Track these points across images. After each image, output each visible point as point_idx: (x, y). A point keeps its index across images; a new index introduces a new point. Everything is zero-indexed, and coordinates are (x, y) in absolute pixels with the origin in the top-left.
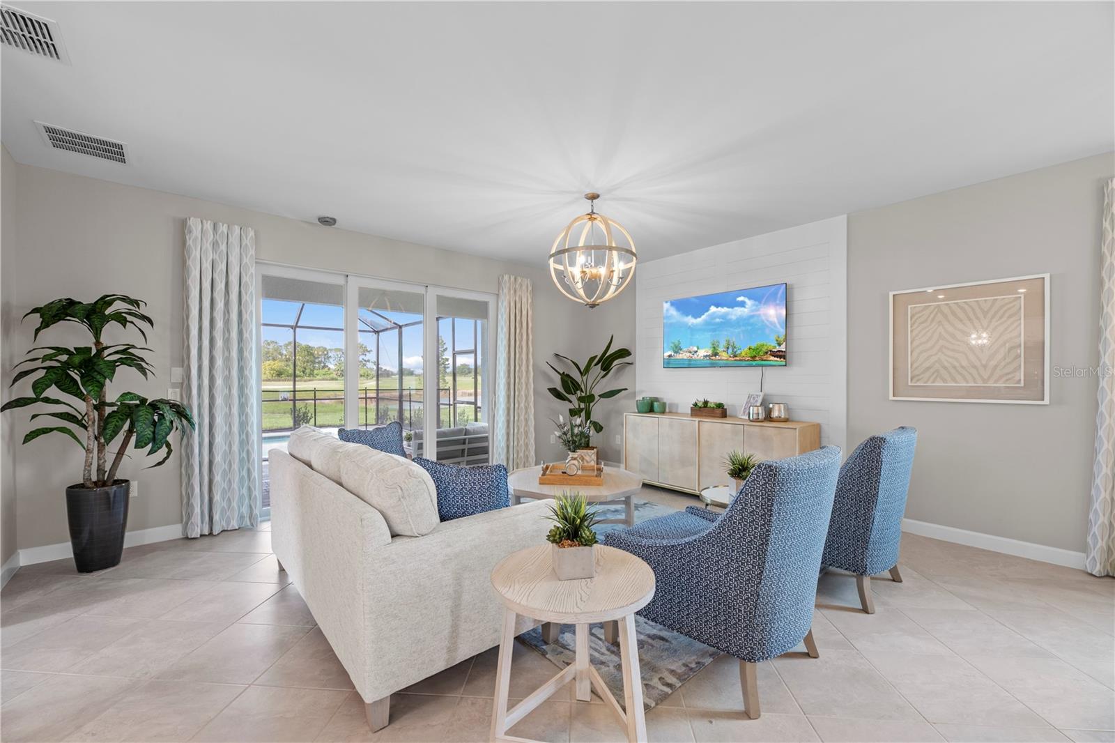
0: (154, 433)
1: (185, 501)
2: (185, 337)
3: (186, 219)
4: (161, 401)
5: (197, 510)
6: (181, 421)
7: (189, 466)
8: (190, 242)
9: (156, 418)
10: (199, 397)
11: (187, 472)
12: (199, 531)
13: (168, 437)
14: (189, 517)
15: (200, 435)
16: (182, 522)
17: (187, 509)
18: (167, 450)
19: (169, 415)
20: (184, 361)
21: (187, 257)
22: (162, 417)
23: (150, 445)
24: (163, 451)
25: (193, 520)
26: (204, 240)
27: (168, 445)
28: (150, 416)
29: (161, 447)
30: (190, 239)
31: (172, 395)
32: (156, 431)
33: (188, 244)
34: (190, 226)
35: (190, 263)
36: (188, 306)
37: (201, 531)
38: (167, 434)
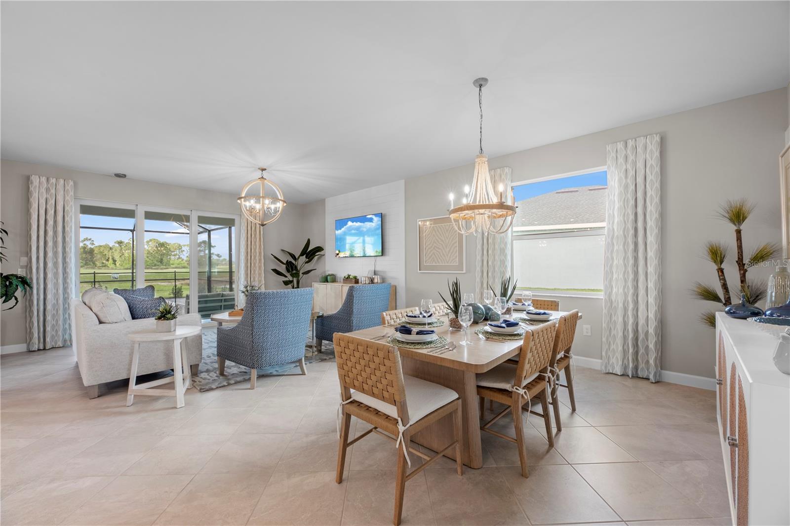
0: (6, 291)
1: (28, 330)
2: (29, 241)
3: (29, 176)
4: (12, 275)
5: (36, 335)
6: (24, 286)
7: (31, 311)
8: (32, 189)
9: (8, 284)
10: (38, 273)
11: (29, 314)
12: (37, 347)
13: (16, 293)
14: (31, 339)
15: (38, 294)
16: (26, 343)
17: (30, 335)
18: (16, 301)
19: (15, 282)
20: (28, 253)
21: (30, 197)
22: (11, 283)
23: (4, 297)
24: (13, 301)
25: (33, 341)
26: (41, 187)
27: (16, 299)
28: (4, 283)
29: (11, 299)
30: (32, 187)
31: (20, 272)
32: (8, 290)
33: (30, 190)
34: (32, 180)
35: (31, 200)
36: (30, 223)
37: (38, 347)
38: (14, 292)
